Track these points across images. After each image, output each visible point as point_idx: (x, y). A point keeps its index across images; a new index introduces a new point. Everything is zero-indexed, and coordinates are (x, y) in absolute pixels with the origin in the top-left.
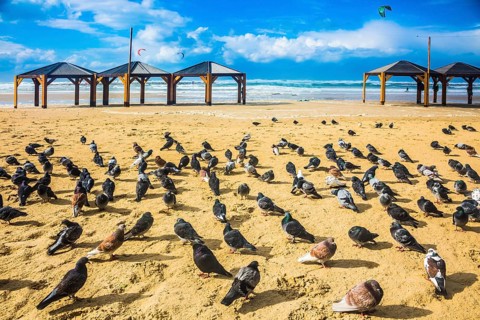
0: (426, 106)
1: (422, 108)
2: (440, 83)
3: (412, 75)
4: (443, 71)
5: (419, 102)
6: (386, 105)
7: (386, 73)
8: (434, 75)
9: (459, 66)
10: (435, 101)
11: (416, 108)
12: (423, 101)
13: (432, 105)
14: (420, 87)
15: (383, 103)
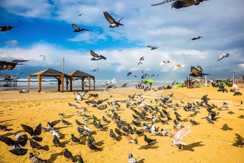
0: (63, 92)
1: (60, 93)
2: (69, 80)
3: (56, 77)
4: (70, 74)
5: (59, 90)
6: (41, 92)
7: (41, 75)
8: (67, 76)
9: (77, 72)
10: (67, 89)
11: (58, 93)
12: (61, 89)
13: (66, 91)
14: (60, 82)
15: (40, 91)
